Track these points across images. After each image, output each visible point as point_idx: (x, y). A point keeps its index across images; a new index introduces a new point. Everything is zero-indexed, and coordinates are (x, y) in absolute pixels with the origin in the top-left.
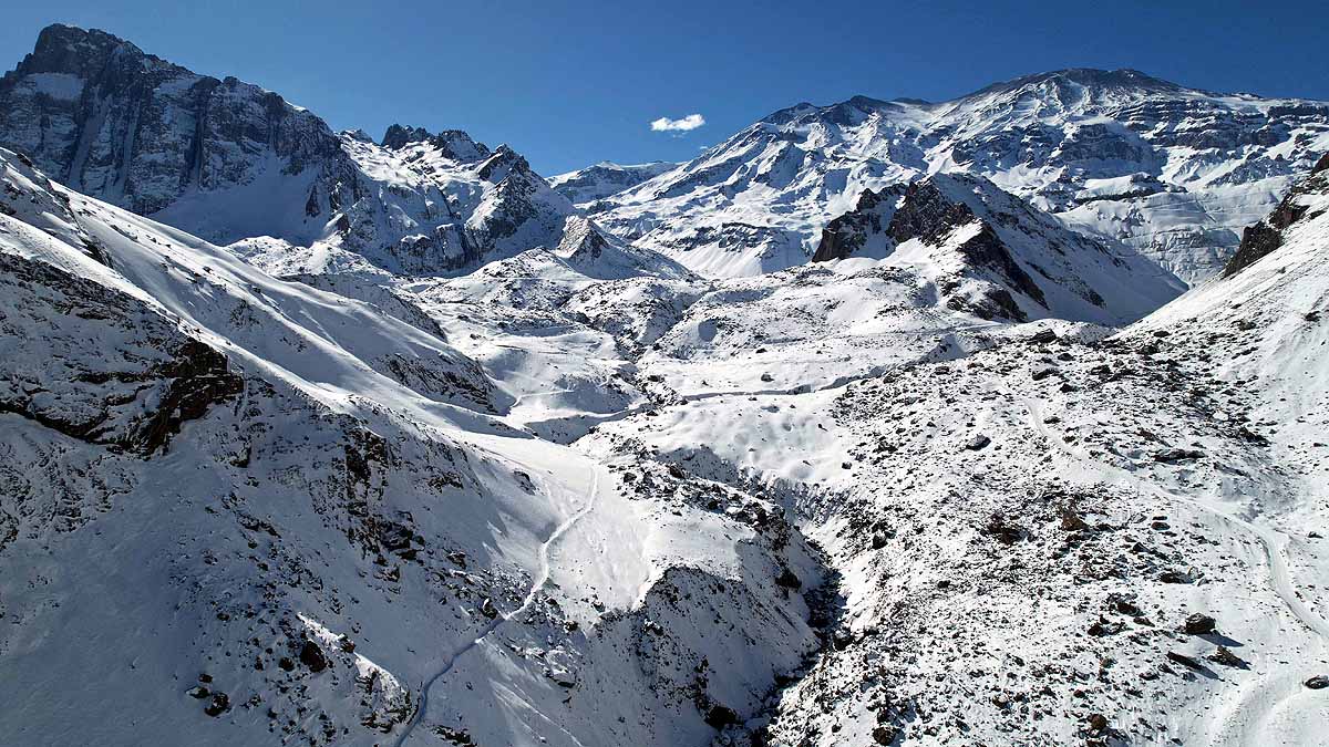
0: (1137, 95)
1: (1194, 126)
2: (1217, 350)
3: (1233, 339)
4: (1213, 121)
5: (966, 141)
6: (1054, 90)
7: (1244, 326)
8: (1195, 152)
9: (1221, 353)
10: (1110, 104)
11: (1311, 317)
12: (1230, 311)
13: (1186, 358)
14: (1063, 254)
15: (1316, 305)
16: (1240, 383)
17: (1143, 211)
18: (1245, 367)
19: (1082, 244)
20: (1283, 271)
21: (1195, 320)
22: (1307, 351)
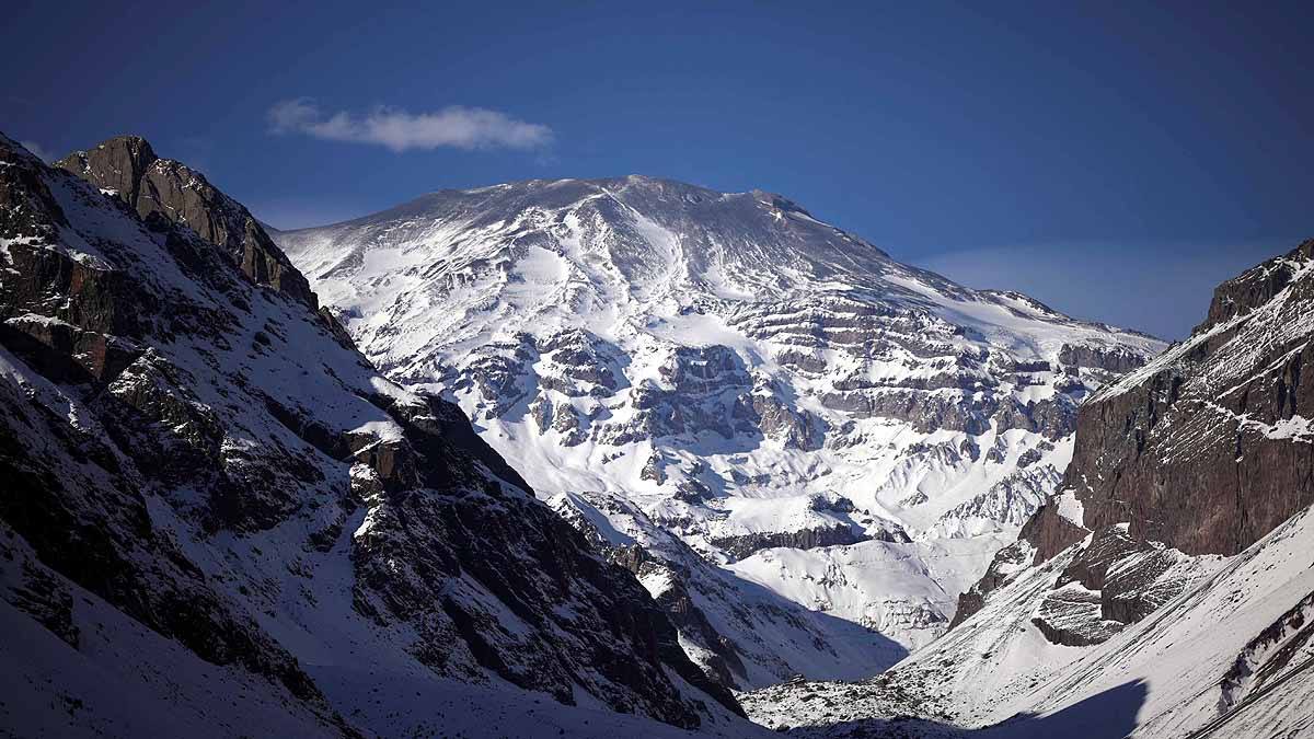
0: (791, 272)
1: (916, 374)
2: (929, 681)
3: (939, 672)
4: (953, 370)
5: (406, 361)
6: (600, 236)
7: (947, 663)
8: (917, 438)
9: (932, 681)
10: (734, 290)
11: (986, 656)
12: (939, 655)
13: (909, 686)
14: (750, 625)
15: (991, 648)
16: (942, 696)
17: (847, 569)
18: (946, 688)
19: (770, 615)
20: (975, 626)
21: (915, 664)
22: (981, 677)
